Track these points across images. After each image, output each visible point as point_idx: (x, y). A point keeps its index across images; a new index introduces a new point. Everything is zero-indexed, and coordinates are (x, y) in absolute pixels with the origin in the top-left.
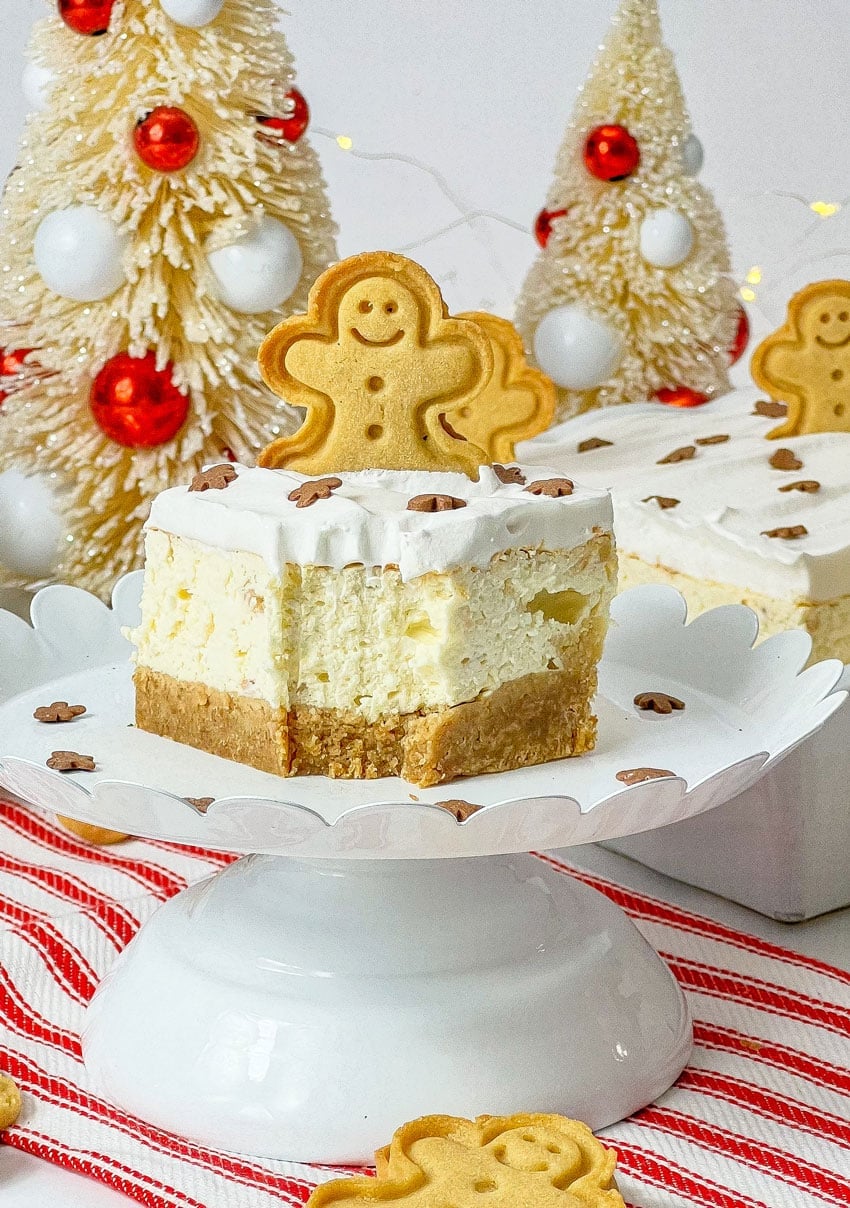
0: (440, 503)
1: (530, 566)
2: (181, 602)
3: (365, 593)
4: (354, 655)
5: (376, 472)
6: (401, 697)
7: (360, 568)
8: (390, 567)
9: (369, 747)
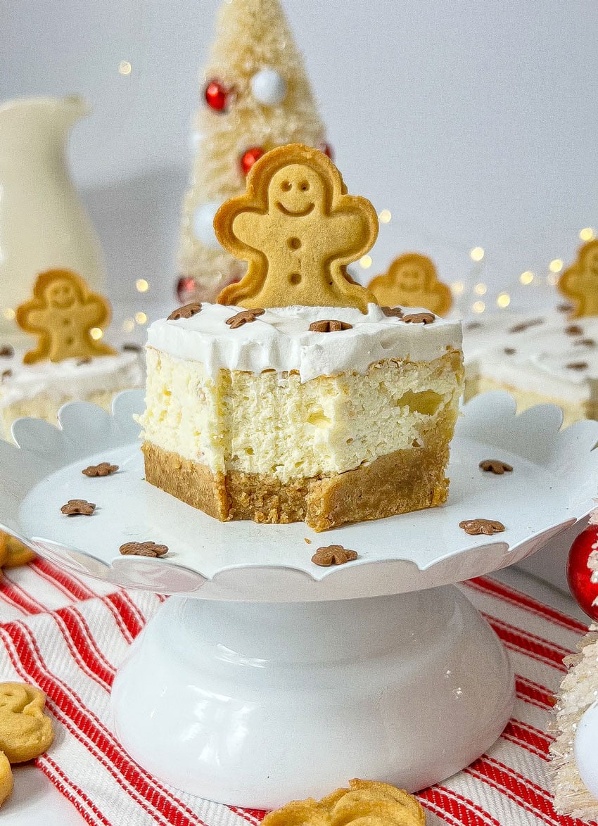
0: (332, 326)
1: (399, 372)
2: (165, 397)
3: (277, 391)
4: (270, 436)
5: (296, 308)
6: (304, 466)
7: (274, 373)
8: (294, 372)
9: (282, 501)
